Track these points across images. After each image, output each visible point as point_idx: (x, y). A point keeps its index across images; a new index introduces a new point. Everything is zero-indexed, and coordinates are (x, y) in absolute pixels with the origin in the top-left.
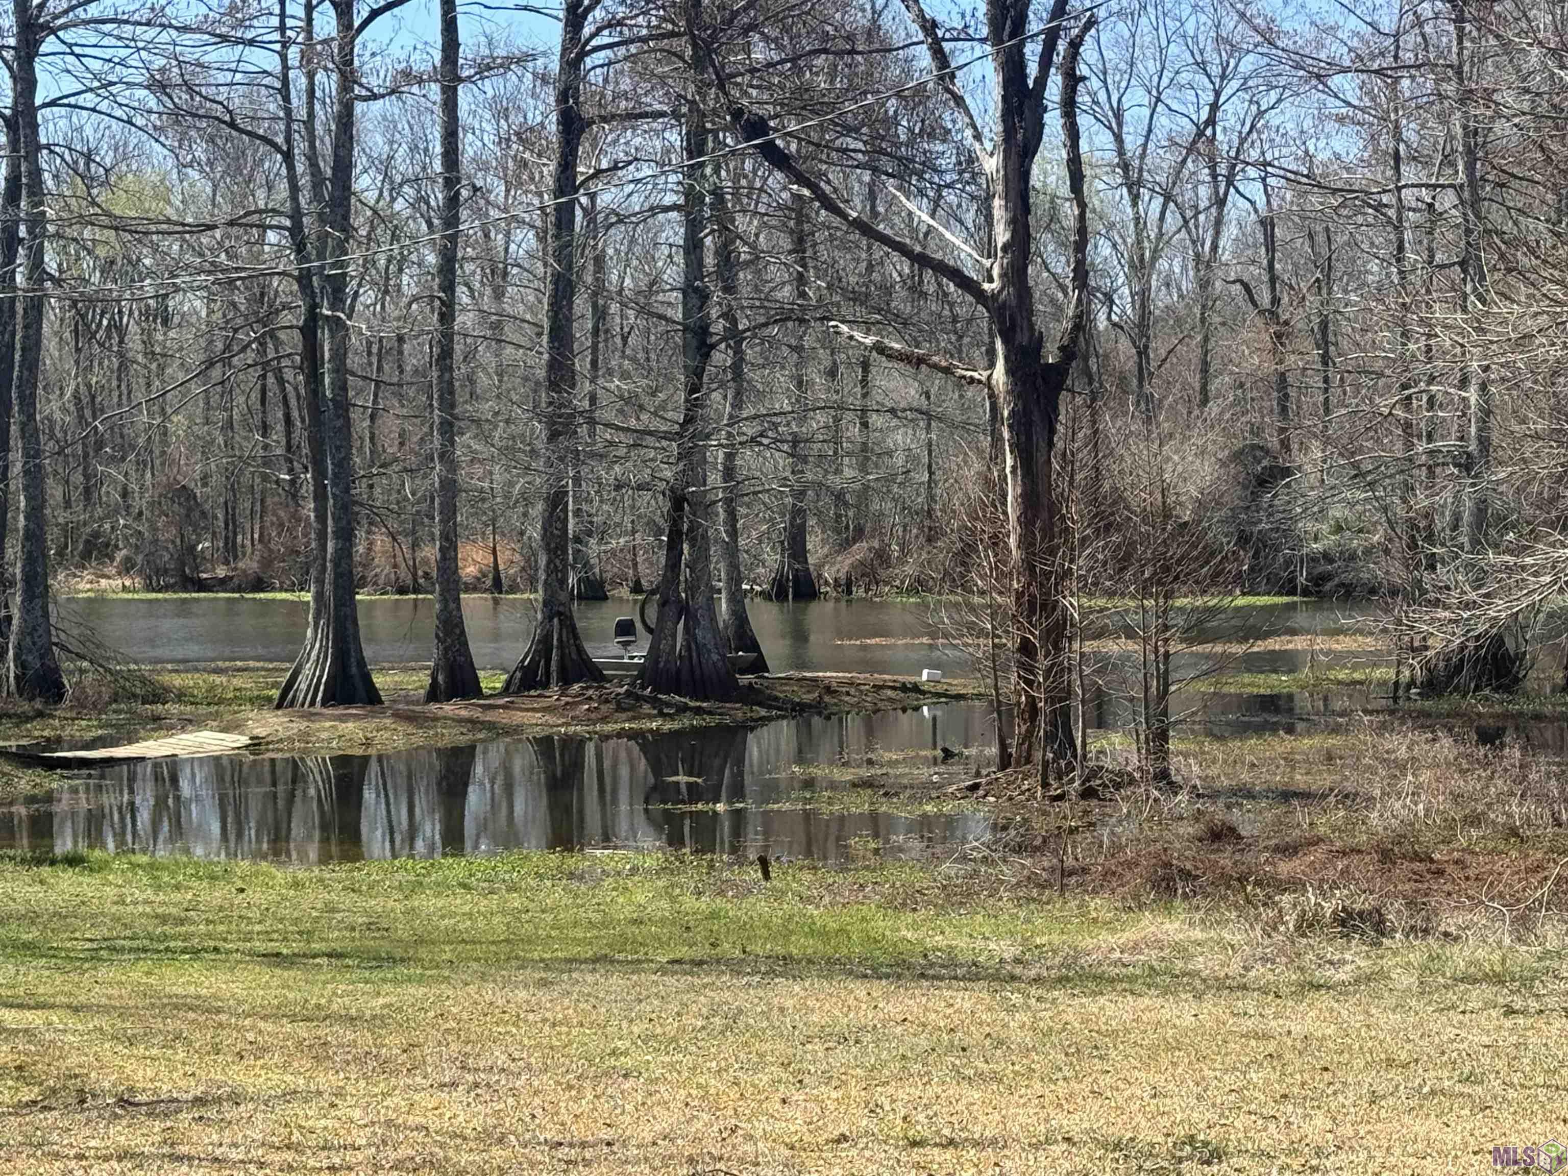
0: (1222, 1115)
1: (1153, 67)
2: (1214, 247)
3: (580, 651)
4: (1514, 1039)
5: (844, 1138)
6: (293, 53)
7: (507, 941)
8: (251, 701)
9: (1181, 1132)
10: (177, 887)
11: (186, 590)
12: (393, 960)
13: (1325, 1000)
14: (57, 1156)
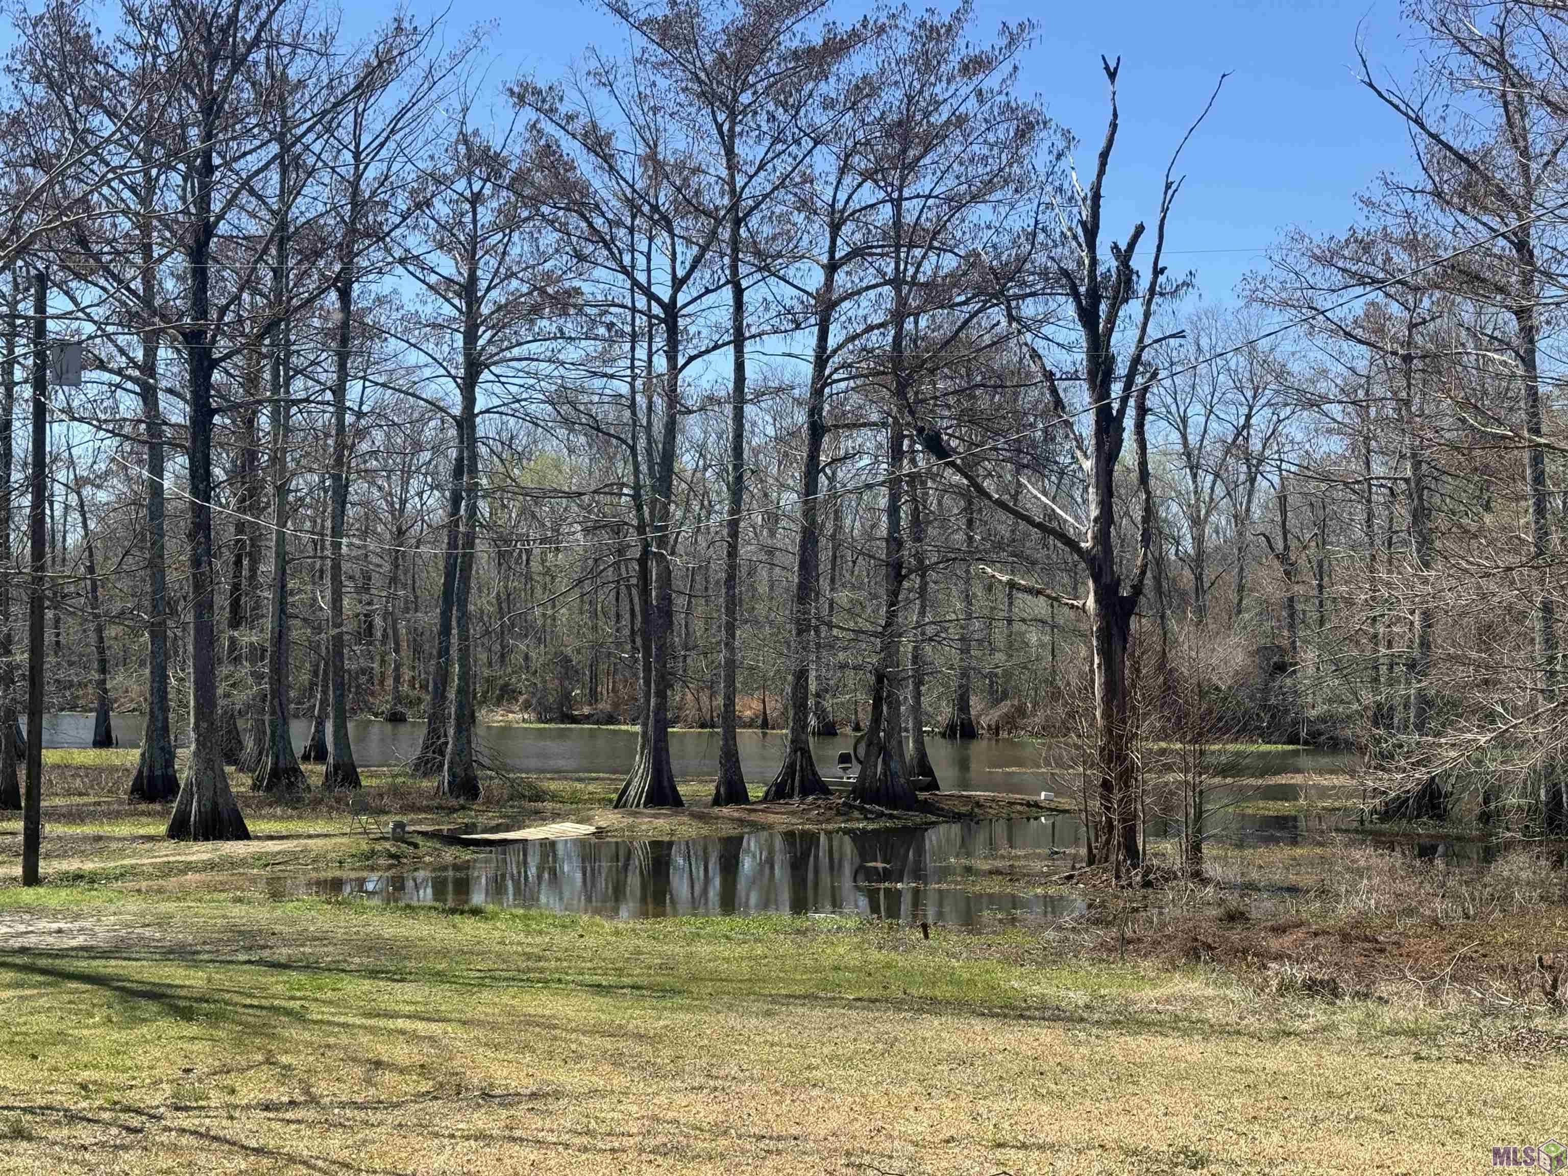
0: (1210, 1131)
1: (1207, 389)
2: (1248, 510)
3: (815, 774)
4: (1417, 1079)
5: (953, 1139)
6: (639, 383)
7: (750, 980)
8: (599, 801)
9: (1181, 1142)
10: (540, 932)
11: (563, 722)
12: (675, 992)
13: (1293, 1044)
14: (436, 1135)
